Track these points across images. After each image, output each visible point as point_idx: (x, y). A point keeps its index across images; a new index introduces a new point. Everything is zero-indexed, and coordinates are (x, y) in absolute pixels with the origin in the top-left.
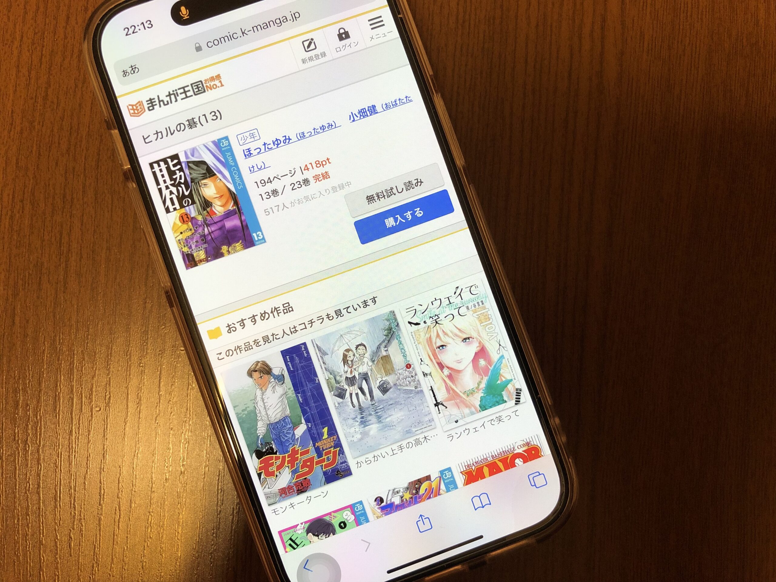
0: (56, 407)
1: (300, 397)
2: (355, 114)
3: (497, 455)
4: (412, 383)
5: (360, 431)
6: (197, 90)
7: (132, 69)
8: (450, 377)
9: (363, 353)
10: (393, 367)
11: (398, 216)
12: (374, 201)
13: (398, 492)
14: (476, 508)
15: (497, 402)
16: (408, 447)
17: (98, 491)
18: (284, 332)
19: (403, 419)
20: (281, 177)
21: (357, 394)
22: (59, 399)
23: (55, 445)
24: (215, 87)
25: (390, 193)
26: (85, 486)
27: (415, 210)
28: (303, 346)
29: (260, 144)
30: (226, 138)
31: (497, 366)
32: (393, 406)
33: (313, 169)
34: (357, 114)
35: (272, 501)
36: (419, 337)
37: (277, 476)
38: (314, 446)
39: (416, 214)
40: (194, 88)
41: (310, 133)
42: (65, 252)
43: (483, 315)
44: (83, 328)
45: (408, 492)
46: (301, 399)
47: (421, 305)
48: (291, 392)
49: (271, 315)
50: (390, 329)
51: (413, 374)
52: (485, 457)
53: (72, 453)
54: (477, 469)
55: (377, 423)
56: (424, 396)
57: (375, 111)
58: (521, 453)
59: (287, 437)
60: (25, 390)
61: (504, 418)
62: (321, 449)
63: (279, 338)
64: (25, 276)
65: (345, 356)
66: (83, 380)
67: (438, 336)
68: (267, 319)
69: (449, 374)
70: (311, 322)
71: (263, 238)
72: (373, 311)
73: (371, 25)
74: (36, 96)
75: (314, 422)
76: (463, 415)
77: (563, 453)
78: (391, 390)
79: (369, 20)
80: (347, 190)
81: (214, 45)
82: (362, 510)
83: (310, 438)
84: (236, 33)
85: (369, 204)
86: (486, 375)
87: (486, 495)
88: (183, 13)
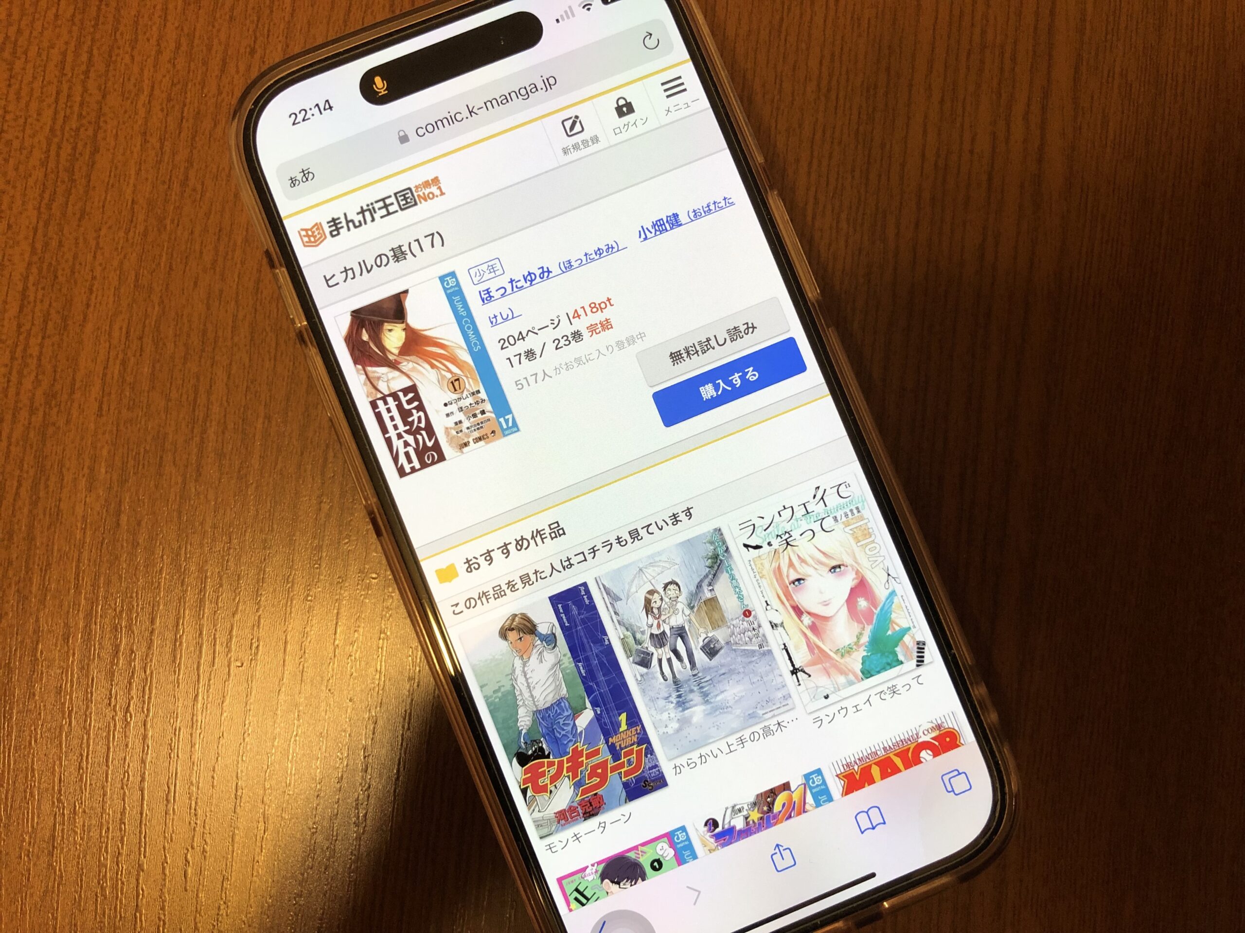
1: (581, 668)
2: (647, 229)
3: (892, 747)
4: (754, 640)
5: (677, 719)
6: (404, 202)
7: (304, 175)
8: (813, 628)
9: (675, 595)
10: (723, 616)
11: (720, 381)
12: (681, 360)
13: (740, 811)
14: (863, 830)
15: (889, 664)
16: (752, 739)
18: (553, 567)
19: (742, 697)
20: (539, 330)
21: (669, 660)
24: (431, 197)
25: (706, 346)
27: (746, 370)
28: (582, 588)
29: (504, 281)
30: (453, 274)
31: (886, 608)
33: (586, 315)
34: (650, 229)
35: (545, 831)
36: (761, 567)
38: (607, 742)
39: (747, 377)
40: (400, 199)
41: (580, 261)
43: (860, 530)
45: (756, 810)
46: (583, 671)
47: (763, 518)
48: (568, 660)
49: (532, 542)
50: (715, 557)
51: (755, 626)
52: (873, 750)
54: (862, 769)
55: (702, 704)
56: (774, 659)
57: (677, 223)
58: (928, 742)
59: (564, 730)
62: (618, 748)
63: (546, 577)
65: (648, 602)
67: (791, 564)
68: (526, 549)
69: (811, 624)
70: (594, 551)
71: (515, 424)
72: (688, 530)
73: (666, 90)
75: (605, 705)
76: (836, 686)
77: (995, 740)
78: (722, 652)
79: (663, 84)
80: (639, 346)
81: (427, 133)
82: (685, 841)
83: (600, 730)
84: (460, 113)
85: (674, 365)
86: (869, 622)
87: (877, 809)
88: (379, 87)
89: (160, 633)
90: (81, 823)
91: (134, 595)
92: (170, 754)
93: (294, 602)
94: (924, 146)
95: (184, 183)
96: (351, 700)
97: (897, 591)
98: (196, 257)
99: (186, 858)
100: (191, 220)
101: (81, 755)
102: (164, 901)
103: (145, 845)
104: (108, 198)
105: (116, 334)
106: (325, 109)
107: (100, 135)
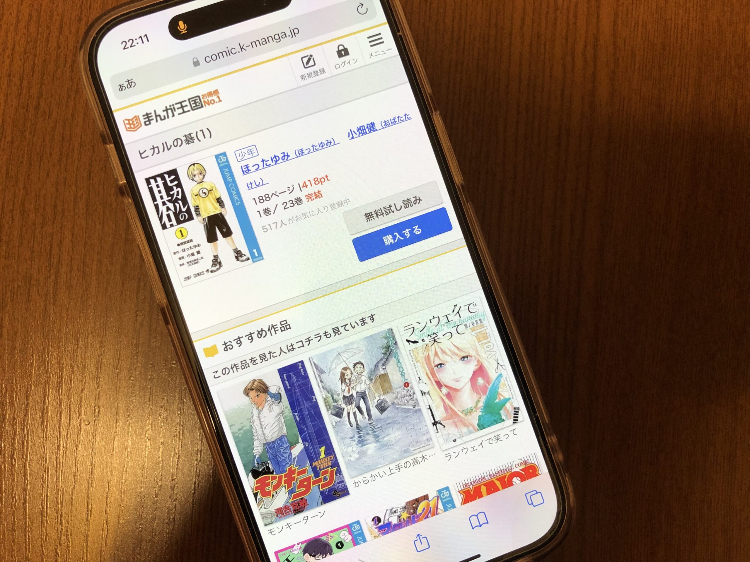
0: (43, 421)
1: (297, 416)
2: (354, 131)
3: (495, 474)
4: (410, 402)
5: (358, 451)
6: (194, 105)
7: (129, 83)
8: (448, 396)
9: (360, 371)
10: (391, 386)
11: (397, 233)
12: (372, 218)
13: (395, 512)
14: (473, 527)
15: (495, 421)
16: (406, 466)
17: (86, 506)
18: (281, 350)
19: (400, 439)
20: (280, 193)
21: (355, 413)
22: (47, 412)
23: (42, 460)
24: (213, 102)
25: (389, 210)
26: (72, 502)
27: (414, 227)
28: (300, 365)
29: (258, 160)
30: (224, 154)
31: (495, 384)
32: (391, 425)
33: (312, 186)
34: (356, 131)
35: (268, 521)
36: (416, 354)
38: (311, 465)
39: (414, 232)
40: (192, 103)
41: (309, 150)
42: (55, 263)
43: (481, 334)
44: (72, 341)
45: (406, 512)
46: (298, 418)
47: (420, 323)
48: (288, 411)
49: (268, 333)
50: (388, 347)
51: (411, 393)
52: (483, 476)
53: (59, 467)
54: (475, 488)
55: (375, 442)
56: (422, 415)
57: (373, 129)
58: (518, 472)
59: (283, 456)
60: (12, 403)
61: (503, 437)
62: (318, 469)
63: (277, 356)
64: (14, 288)
65: (342, 375)
66: (72, 394)
67: (436, 354)
68: (264, 337)
69: (447, 393)
70: (309, 340)
72: (371, 329)
73: (370, 42)
74: (27, 106)
75: (311, 441)
76: (461, 434)
77: (560, 472)
78: (389, 409)
79: (369, 38)
80: (346, 208)
81: (212, 60)
82: (359, 530)
83: (307, 457)
84: (235, 49)
85: (367, 221)
86: (484, 393)
87: (483, 514)
88: (181, 28)
97: (503, 375)
106: (145, 40)
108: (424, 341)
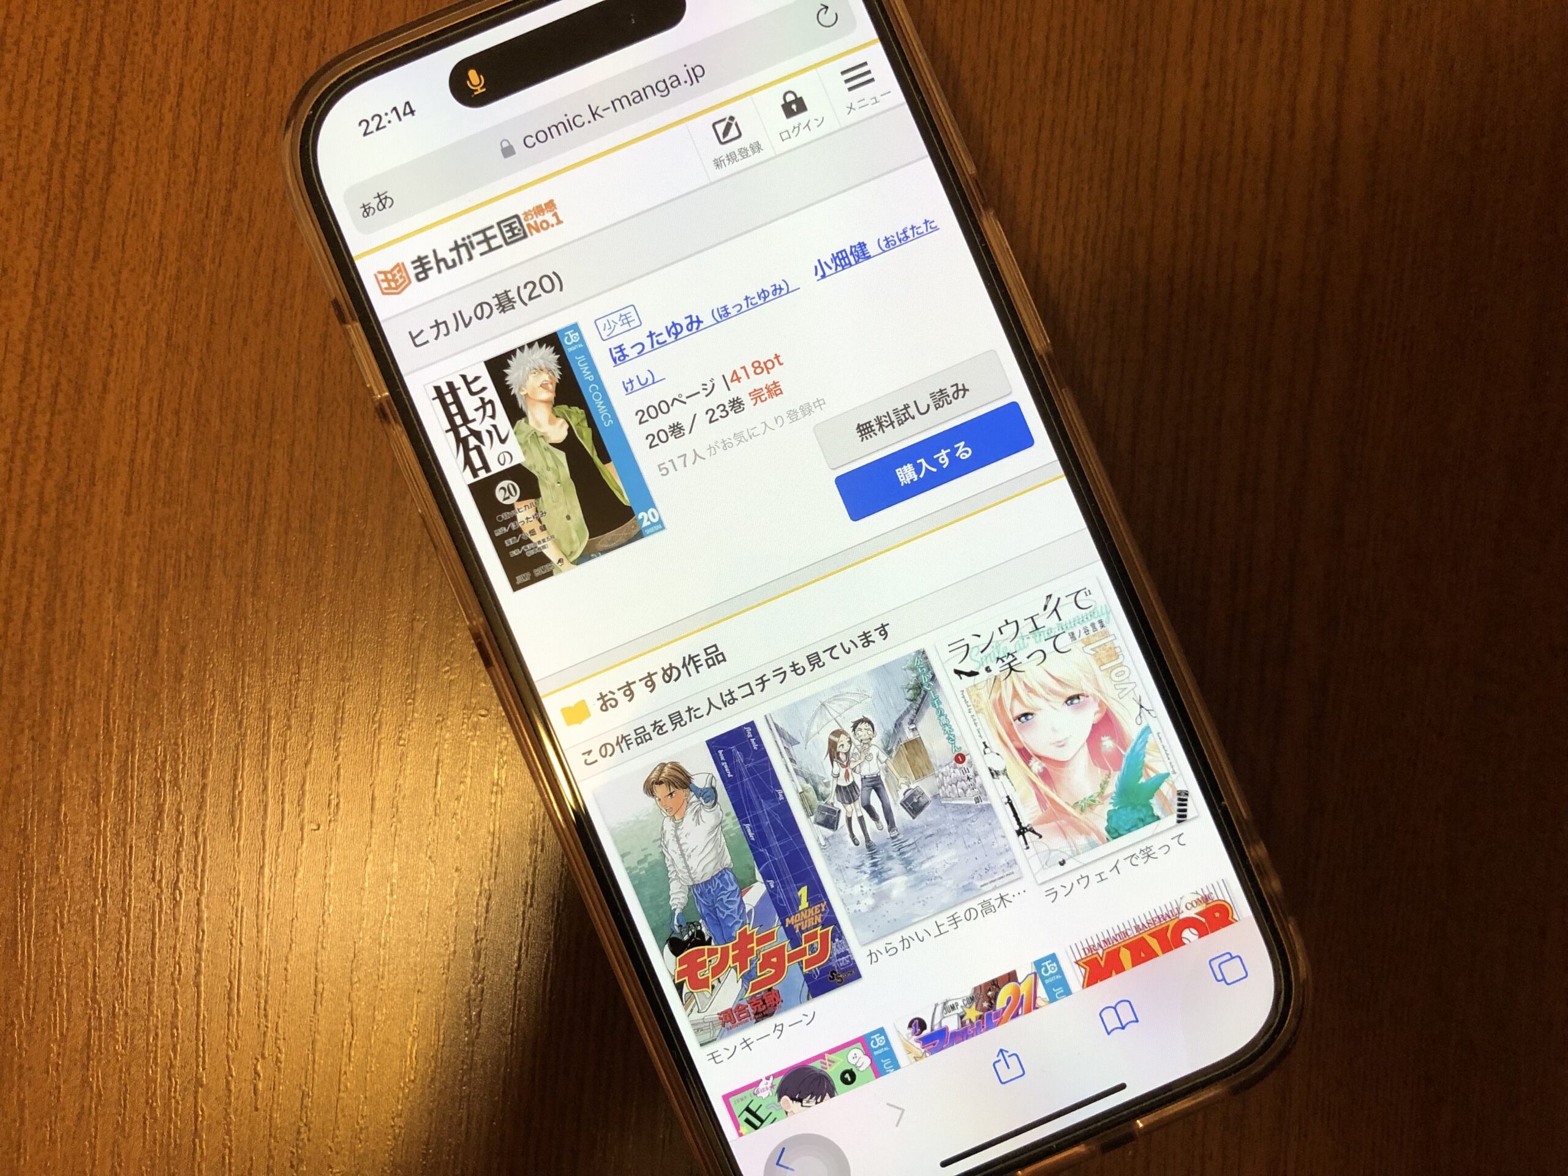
1: (749, 830)
2: (825, 263)
3: (1146, 925)
4: (969, 791)
5: (871, 893)
6: (510, 234)
7: (381, 201)
8: (1045, 775)
9: (867, 736)
10: (929, 762)
11: (922, 460)
12: (872, 434)
13: (953, 1008)
14: (1109, 1030)
15: (1142, 820)
16: (968, 918)
18: (710, 703)
19: (954, 865)
20: (687, 397)
21: (861, 819)
24: (545, 226)
25: (903, 415)
27: (956, 446)
28: (749, 729)
29: (641, 335)
30: (575, 327)
31: (1138, 748)
32: (934, 838)
33: (748, 378)
34: (829, 263)
35: (707, 1037)
36: (976, 698)
37: (713, 987)
38: (783, 924)
39: (957, 455)
40: (504, 230)
41: (739, 307)
43: (1104, 649)
45: (974, 1006)
46: (751, 835)
47: (979, 636)
48: (732, 822)
49: (683, 671)
50: (918, 687)
51: (971, 774)
52: (1122, 929)
54: (1108, 953)
55: (904, 874)
56: (995, 816)
57: (864, 254)
58: (1192, 919)
59: (728, 909)
61: (1158, 852)
62: (797, 931)
63: (702, 716)
65: (832, 746)
67: (1016, 695)
68: (676, 680)
69: (1041, 770)
70: (762, 681)
71: (660, 522)
72: (883, 653)
73: (847, 81)
75: (780, 877)
76: (1074, 848)
77: (1276, 913)
78: (928, 808)
79: (843, 73)
80: (818, 416)
81: (537, 142)
82: (883, 1047)
83: (774, 909)
84: (580, 116)
85: (862, 440)
86: (1117, 767)
87: (1128, 1004)
88: (474, 83)
89: (213, 789)
90: (123, 1029)
91: (180, 741)
92: (231, 940)
93: (382, 747)
94: (1183, 148)
95: (226, 211)
96: (457, 870)
97: (1152, 728)
98: (244, 307)
99: (255, 1069)
100: (236, 258)
101: (120, 943)
102: (229, 1124)
103: (204, 1054)
104: (130, 230)
105: (145, 409)
106: (405, 114)
107: (117, 148)
108: (990, 671)
